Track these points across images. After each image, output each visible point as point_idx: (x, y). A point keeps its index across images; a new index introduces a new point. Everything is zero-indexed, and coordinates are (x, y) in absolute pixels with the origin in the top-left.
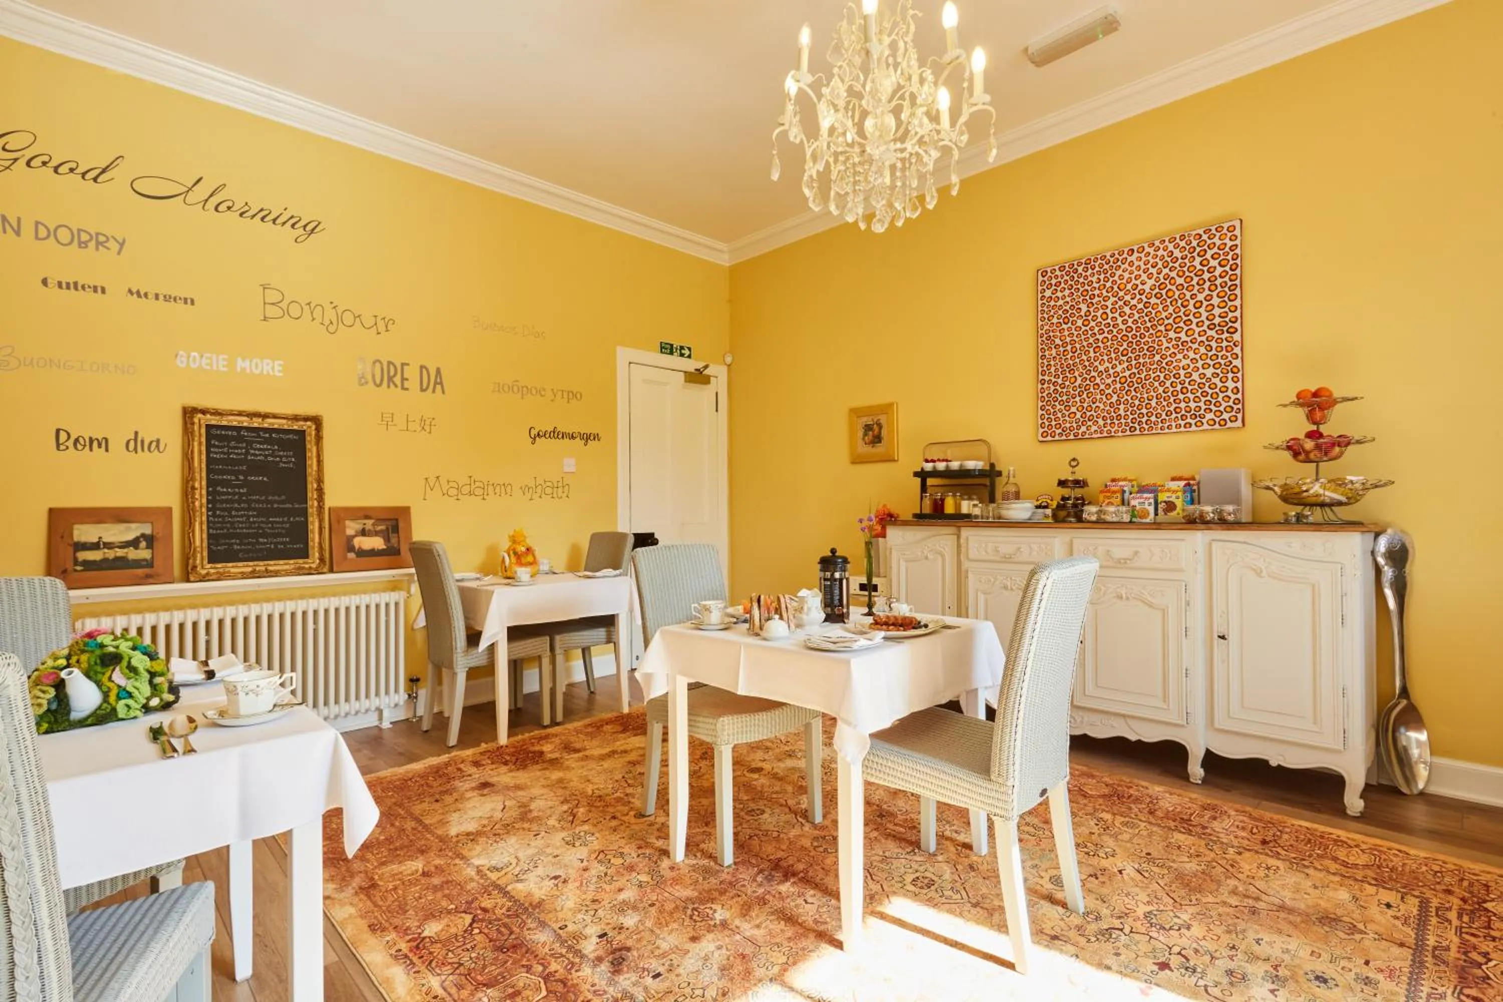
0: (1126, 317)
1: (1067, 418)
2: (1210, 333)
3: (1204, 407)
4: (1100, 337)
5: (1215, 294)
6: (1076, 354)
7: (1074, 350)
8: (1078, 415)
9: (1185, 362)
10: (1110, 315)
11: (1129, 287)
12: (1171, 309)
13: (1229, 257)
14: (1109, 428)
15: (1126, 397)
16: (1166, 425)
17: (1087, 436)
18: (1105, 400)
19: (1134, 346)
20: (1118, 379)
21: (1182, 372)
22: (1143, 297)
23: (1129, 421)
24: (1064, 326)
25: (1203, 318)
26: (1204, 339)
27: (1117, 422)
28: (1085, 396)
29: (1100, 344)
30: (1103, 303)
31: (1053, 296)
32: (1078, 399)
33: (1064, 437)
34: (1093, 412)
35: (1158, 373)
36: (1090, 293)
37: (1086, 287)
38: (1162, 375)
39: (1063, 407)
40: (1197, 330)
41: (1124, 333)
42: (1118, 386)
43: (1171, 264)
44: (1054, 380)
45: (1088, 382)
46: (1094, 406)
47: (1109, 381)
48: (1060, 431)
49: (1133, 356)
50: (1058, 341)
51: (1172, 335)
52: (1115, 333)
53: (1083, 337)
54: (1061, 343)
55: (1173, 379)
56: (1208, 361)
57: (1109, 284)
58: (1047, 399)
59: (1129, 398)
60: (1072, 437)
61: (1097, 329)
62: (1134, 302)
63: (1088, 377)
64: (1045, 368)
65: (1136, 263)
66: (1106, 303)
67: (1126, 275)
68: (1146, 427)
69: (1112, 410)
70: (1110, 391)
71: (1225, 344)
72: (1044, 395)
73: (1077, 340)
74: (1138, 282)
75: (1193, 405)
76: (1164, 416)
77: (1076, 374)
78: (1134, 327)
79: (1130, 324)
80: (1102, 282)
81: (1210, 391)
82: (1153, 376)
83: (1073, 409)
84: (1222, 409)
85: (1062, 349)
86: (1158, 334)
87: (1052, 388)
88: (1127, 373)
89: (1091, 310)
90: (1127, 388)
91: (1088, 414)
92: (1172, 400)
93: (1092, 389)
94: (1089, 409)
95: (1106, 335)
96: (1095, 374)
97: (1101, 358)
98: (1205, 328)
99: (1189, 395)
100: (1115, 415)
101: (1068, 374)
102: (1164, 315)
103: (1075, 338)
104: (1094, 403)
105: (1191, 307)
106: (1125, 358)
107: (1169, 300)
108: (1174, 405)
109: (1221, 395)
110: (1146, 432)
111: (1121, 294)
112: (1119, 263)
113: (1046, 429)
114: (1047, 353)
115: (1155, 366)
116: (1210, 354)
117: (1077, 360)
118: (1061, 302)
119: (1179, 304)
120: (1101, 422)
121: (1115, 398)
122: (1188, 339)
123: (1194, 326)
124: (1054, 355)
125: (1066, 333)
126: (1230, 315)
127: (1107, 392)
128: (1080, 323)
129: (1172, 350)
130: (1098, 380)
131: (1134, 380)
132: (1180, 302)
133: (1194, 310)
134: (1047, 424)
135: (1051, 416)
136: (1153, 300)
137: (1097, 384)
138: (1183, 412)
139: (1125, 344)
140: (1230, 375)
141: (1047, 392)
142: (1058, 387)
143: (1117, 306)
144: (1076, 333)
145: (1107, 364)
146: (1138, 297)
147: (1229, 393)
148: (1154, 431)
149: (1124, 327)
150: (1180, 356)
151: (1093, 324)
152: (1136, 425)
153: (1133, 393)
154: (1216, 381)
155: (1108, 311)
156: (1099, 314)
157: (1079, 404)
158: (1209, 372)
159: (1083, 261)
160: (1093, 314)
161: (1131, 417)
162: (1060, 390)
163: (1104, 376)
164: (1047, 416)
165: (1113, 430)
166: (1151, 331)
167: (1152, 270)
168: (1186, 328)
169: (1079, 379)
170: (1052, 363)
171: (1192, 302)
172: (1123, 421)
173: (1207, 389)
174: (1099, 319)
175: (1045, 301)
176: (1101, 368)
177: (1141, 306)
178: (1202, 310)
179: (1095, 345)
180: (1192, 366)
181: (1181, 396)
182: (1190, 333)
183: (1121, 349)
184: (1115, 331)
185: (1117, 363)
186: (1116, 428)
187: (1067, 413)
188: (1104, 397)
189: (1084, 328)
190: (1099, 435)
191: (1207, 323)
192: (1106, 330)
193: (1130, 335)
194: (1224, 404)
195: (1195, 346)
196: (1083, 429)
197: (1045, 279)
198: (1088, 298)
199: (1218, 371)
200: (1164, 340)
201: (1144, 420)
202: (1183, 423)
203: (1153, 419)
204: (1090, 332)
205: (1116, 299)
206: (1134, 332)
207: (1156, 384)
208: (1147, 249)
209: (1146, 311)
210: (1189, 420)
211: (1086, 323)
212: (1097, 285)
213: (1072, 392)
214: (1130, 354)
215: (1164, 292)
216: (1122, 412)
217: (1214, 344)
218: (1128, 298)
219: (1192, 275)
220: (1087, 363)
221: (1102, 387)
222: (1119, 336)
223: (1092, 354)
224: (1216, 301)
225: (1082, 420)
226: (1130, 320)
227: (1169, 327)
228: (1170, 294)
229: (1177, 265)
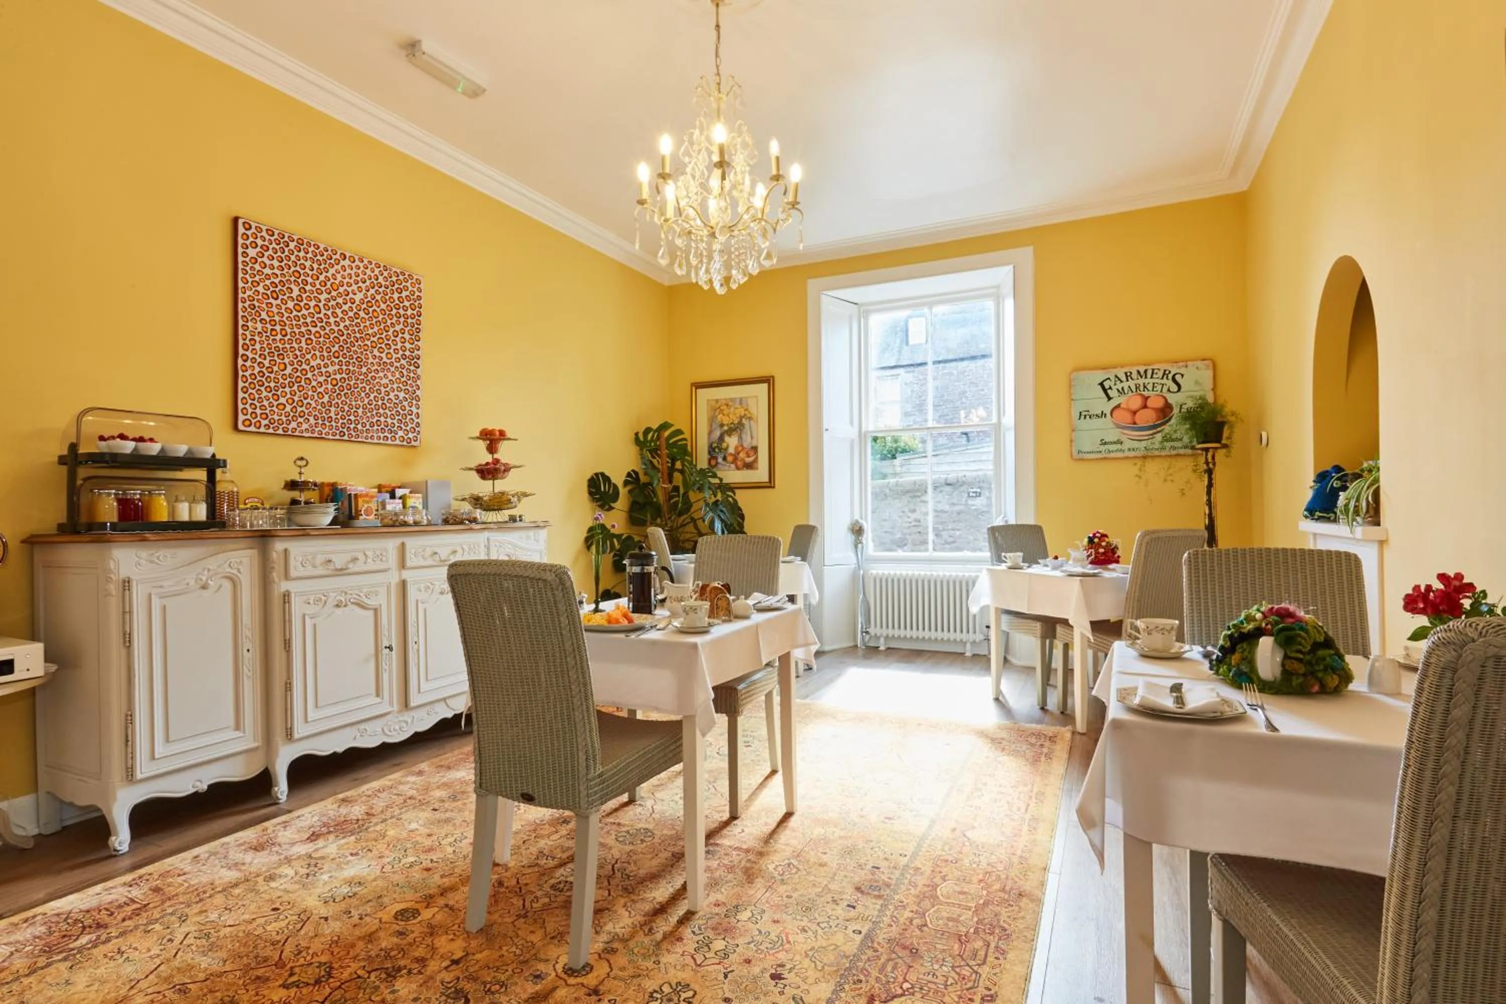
0: (338, 319)
1: (274, 408)
2: (403, 362)
3: (397, 425)
4: (313, 330)
5: (407, 329)
6: (286, 339)
7: (284, 333)
8: (288, 408)
9: (385, 381)
10: (323, 311)
11: (341, 290)
12: (376, 329)
13: (416, 304)
14: (320, 428)
15: (336, 400)
16: (370, 435)
17: (297, 433)
18: (316, 398)
19: (345, 351)
20: (329, 379)
21: (383, 390)
22: (354, 306)
23: (339, 425)
24: (271, 300)
25: (399, 347)
26: (398, 365)
27: (328, 424)
28: (295, 388)
29: (312, 337)
30: (316, 294)
31: (259, 260)
32: (287, 390)
33: (271, 431)
34: (303, 409)
35: (364, 385)
36: (302, 277)
37: (298, 268)
38: (368, 387)
39: (270, 395)
40: (395, 356)
41: (336, 334)
42: (330, 387)
43: (376, 288)
44: (259, 360)
45: (299, 374)
46: (305, 402)
47: (321, 379)
48: (266, 422)
49: (344, 361)
50: (264, 315)
51: (376, 352)
52: (327, 331)
53: (294, 322)
54: (268, 319)
55: (375, 394)
56: (401, 385)
57: (322, 278)
58: (250, 380)
59: (339, 402)
60: (280, 432)
61: (309, 320)
62: (345, 307)
63: (300, 369)
64: (247, 342)
65: (348, 271)
66: (319, 296)
67: (339, 277)
68: (354, 434)
69: (324, 410)
70: (321, 390)
71: (412, 375)
72: (247, 374)
73: (288, 323)
74: (349, 289)
75: (389, 420)
76: (368, 427)
77: (286, 361)
78: (345, 332)
79: (341, 327)
80: (315, 272)
81: (402, 412)
82: (360, 386)
83: (282, 400)
84: (408, 428)
85: (270, 327)
86: (366, 348)
87: (257, 369)
88: (338, 377)
89: (304, 296)
90: (338, 392)
91: (299, 409)
92: (374, 413)
93: (303, 383)
94: (300, 404)
95: (318, 329)
96: (307, 368)
97: (313, 352)
98: (399, 356)
99: (387, 411)
100: (326, 416)
101: (276, 358)
102: (370, 331)
103: (284, 319)
104: (305, 399)
105: (390, 333)
106: (336, 361)
107: (375, 320)
108: (376, 418)
109: (409, 417)
110: (353, 439)
111: (334, 293)
112: (332, 261)
113: (248, 417)
114: (250, 324)
115: (362, 377)
116: (403, 380)
117: (288, 346)
118: (267, 271)
119: (382, 327)
120: (312, 421)
121: (326, 399)
122: (388, 361)
123: (392, 351)
124: (260, 329)
125: (275, 310)
126: (416, 352)
127: (319, 390)
128: (290, 304)
129: (376, 367)
130: (309, 375)
131: (345, 385)
132: (383, 325)
133: (393, 338)
134: (250, 411)
135: (255, 402)
136: (362, 314)
137: (308, 379)
138: (382, 426)
139: (337, 346)
140: (414, 402)
141: (249, 372)
142: (264, 370)
143: (330, 304)
144: (286, 315)
145: (318, 361)
146: (349, 304)
147: (413, 417)
148: (359, 439)
149: (336, 329)
150: (381, 374)
151: (304, 312)
152: (345, 430)
153: (343, 398)
154: (405, 403)
155: (321, 305)
156: (312, 304)
157: (289, 396)
158: (402, 395)
159: (295, 238)
160: (305, 301)
161: (341, 421)
162: (267, 374)
163: (316, 372)
164: (250, 402)
165: (324, 432)
166: (360, 343)
167: (360, 284)
168: (386, 351)
169: (289, 368)
170: (257, 338)
171: (391, 330)
172: (333, 423)
173: (399, 409)
174: (312, 310)
175: (247, 259)
176: (313, 363)
177: (351, 314)
178: (398, 339)
179: (307, 336)
180: (390, 386)
181: (381, 411)
182: (389, 356)
183: (333, 350)
184: (328, 329)
185: (329, 362)
186: (327, 430)
187: (275, 403)
188: (315, 394)
189: (295, 313)
190: (309, 435)
191: (401, 352)
192: (319, 325)
193: (341, 338)
194: (410, 426)
195: (392, 369)
196: (294, 425)
197: (249, 233)
198: (300, 280)
199: (407, 396)
200: (370, 355)
201: (352, 426)
202: (382, 435)
203: (359, 427)
204: (302, 320)
205: (329, 296)
206: (345, 337)
207: (363, 394)
208: (357, 262)
209: (356, 321)
210: (386, 434)
211: (297, 308)
212: (310, 273)
213: (281, 381)
214: (341, 358)
215: (371, 310)
216: (332, 414)
217: (404, 371)
218: (340, 300)
219: (392, 305)
220: (298, 353)
221: (314, 383)
222: (332, 336)
223: (303, 344)
224: (407, 336)
225: (292, 414)
226: (342, 325)
227: (374, 344)
228: (375, 314)
229: (381, 290)
